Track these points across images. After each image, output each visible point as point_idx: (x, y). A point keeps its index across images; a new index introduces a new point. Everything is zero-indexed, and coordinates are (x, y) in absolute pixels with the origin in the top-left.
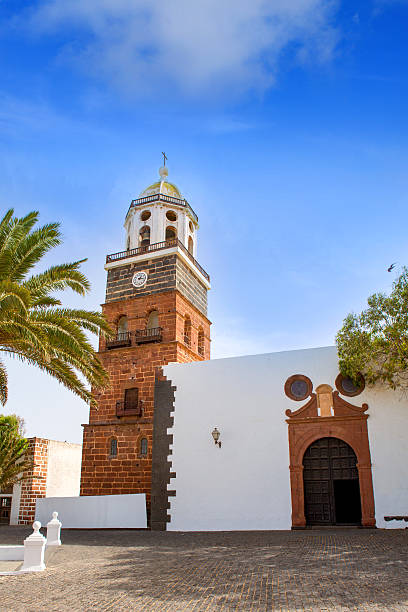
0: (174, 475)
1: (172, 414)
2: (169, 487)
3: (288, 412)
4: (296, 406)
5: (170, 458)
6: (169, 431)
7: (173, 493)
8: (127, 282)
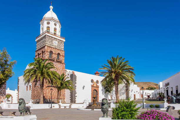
0: (76, 93)
1: (76, 82)
2: (76, 95)
3: (91, 85)
4: (92, 84)
5: (76, 90)
6: (76, 85)
7: (76, 96)
8: (52, 42)
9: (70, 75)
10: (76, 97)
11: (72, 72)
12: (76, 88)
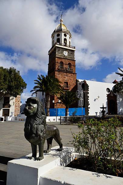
0: (89, 104)
3: (107, 94)
5: (89, 101)
8: (62, 53)
9: (81, 84)
10: (89, 109)
11: (84, 81)
12: (89, 98)
